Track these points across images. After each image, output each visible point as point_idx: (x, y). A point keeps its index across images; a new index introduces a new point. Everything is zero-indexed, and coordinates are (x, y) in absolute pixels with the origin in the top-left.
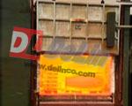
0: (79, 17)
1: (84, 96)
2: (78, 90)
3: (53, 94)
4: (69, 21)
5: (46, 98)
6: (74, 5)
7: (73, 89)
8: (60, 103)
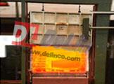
0: (62, 22)
1: (65, 73)
2: (61, 69)
3: (42, 72)
4: (54, 24)
5: (37, 75)
6: (58, 13)
7: (58, 69)
8: (48, 78)
